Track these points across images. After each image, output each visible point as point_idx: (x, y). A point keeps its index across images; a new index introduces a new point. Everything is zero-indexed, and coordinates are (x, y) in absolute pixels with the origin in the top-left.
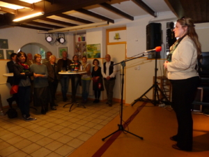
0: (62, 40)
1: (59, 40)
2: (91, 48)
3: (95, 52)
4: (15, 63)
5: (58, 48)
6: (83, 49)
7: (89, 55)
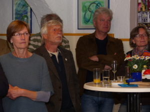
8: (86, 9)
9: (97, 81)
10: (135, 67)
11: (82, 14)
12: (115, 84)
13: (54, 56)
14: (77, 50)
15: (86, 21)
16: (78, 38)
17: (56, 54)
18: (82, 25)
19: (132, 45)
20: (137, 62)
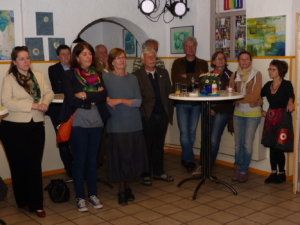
0: (180, 9)
1: (171, 8)
2: (260, 27)
3: (270, 40)
4: (66, 68)
5: (168, 27)
6: (234, 30)
7: (251, 47)
8: (177, 38)
9: (178, 92)
10: (207, 81)
11: (174, 42)
12: (191, 94)
13: (150, 74)
14: (172, 70)
15: (177, 47)
16: (173, 60)
17: (153, 73)
18: (174, 50)
19: (213, 65)
20: (209, 78)
